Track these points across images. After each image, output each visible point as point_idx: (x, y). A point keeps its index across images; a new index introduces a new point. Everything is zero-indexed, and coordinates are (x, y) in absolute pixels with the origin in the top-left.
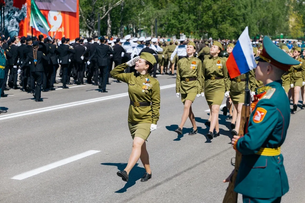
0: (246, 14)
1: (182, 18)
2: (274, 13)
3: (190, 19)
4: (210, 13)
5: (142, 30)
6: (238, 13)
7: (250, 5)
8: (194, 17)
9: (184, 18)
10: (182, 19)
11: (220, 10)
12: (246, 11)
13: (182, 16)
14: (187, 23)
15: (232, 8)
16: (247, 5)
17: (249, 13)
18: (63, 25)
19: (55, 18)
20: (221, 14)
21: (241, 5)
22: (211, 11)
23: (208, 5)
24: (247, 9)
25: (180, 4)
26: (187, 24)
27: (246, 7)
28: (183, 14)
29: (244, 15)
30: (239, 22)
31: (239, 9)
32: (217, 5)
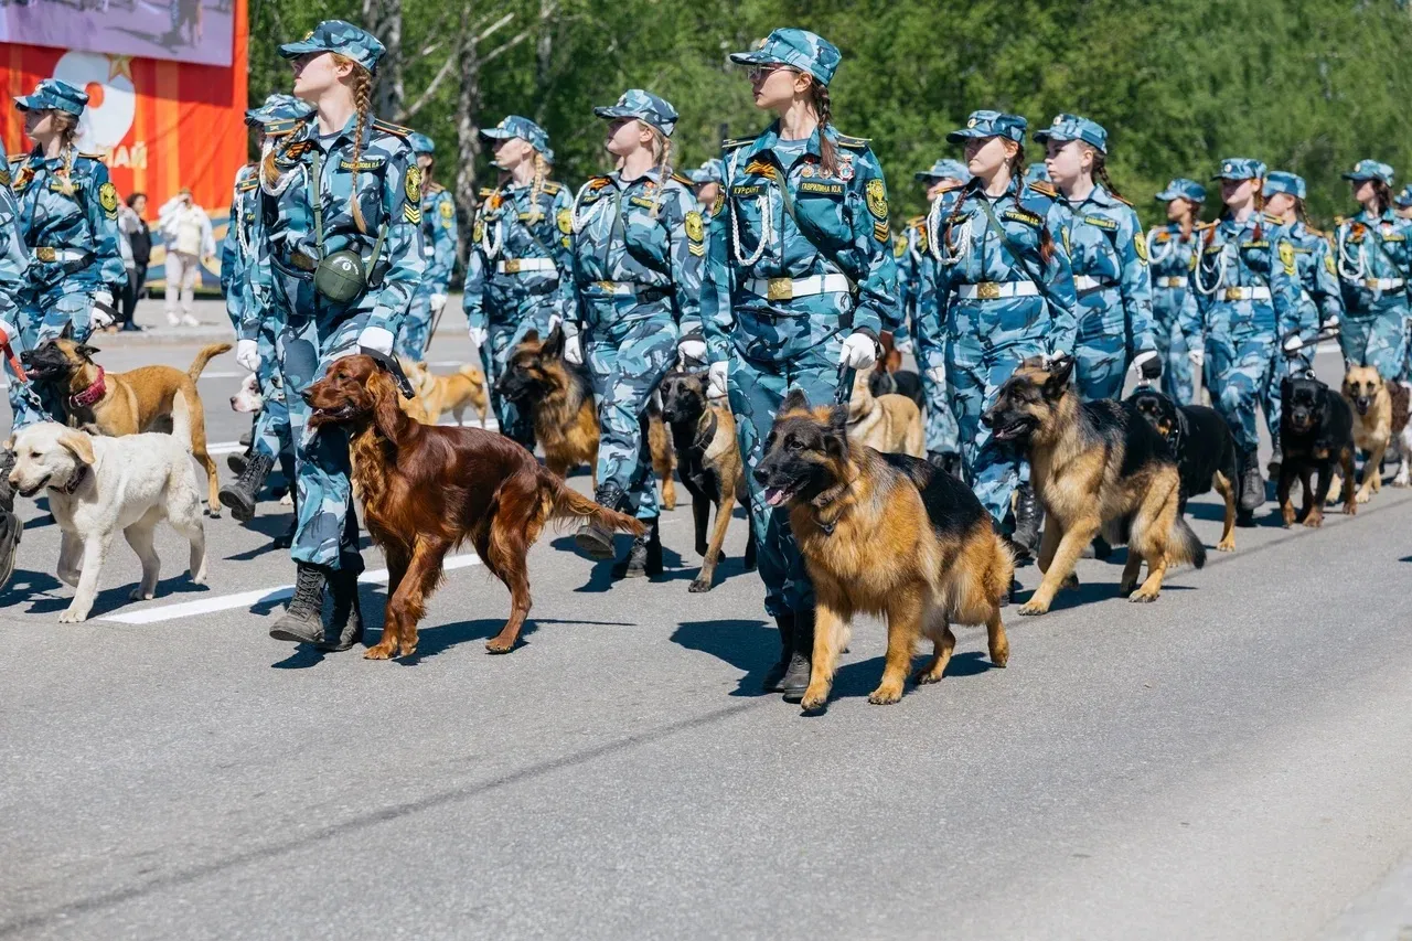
0: (1215, 115)
1: (892, 130)
2: (1363, 116)
6: (1176, 108)
7: (1237, 69)
9: (899, 131)
10: (886, 138)
11: (1084, 91)
12: (1218, 102)
13: (890, 121)
14: (912, 156)
15: (1144, 87)
16: (1226, 72)
17: (1236, 113)
21: (1193, 71)
22: (1040, 96)
23: (1020, 67)
24: (1222, 94)
25: (882, 61)
26: (915, 164)
27: (1216, 82)
28: (894, 110)
29: (1207, 119)
30: (1183, 157)
31: (1184, 90)
32: (1067, 71)
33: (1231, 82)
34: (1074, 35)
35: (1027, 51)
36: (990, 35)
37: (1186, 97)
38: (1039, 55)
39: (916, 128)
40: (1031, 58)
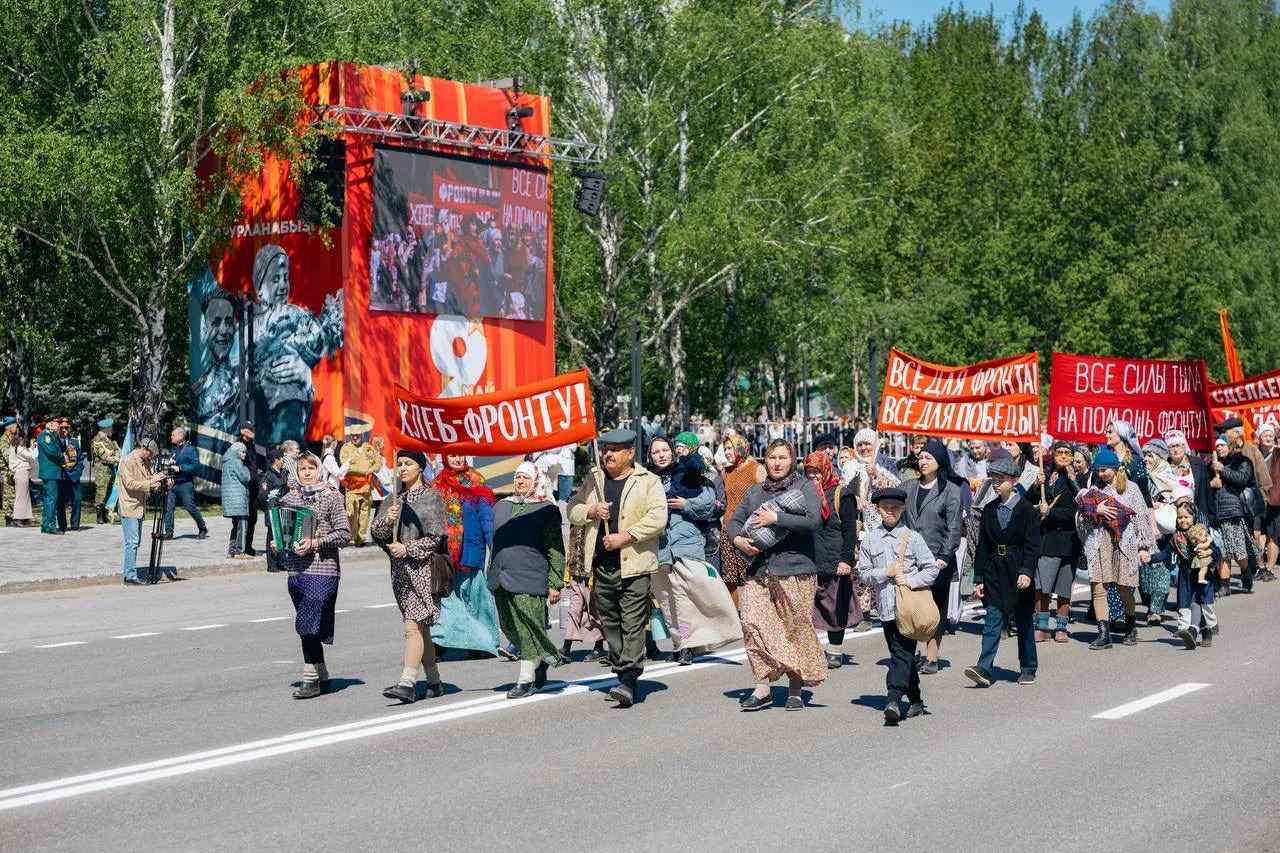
0: (1251, 310)
1: (982, 334)
3: (1014, 337)
4: (1100, 311)
5: (815, 388)
7: (1266, 271)
8: (1032, 331)
9: (987, 334)
10: (977, 340)
11: (1143, 296)
12: (1252, 300)
13: (981, 326)
15: (1191, 289)
16: (1258, 274)
17: (1268, 308)
18: (490, 375)
19: (458, 347)
20: (1145, 317)
21: (1230, 274)
22: (1105, 301)
23: (1088, 277)
24: (1255, 292)
25: (972, 274)
27: (1249, 285)
28: (984, 317)
29: (1242, 315)
31: (1224, 290)
32: (1128, 279)
33: (1262, 282)
34: (1131, 250)
35: (1094, 264)
36: (1061, 252)
37: (1227, 295)
38: (1104, 267)
39: (1003, 330)
40: (1096, 269)
